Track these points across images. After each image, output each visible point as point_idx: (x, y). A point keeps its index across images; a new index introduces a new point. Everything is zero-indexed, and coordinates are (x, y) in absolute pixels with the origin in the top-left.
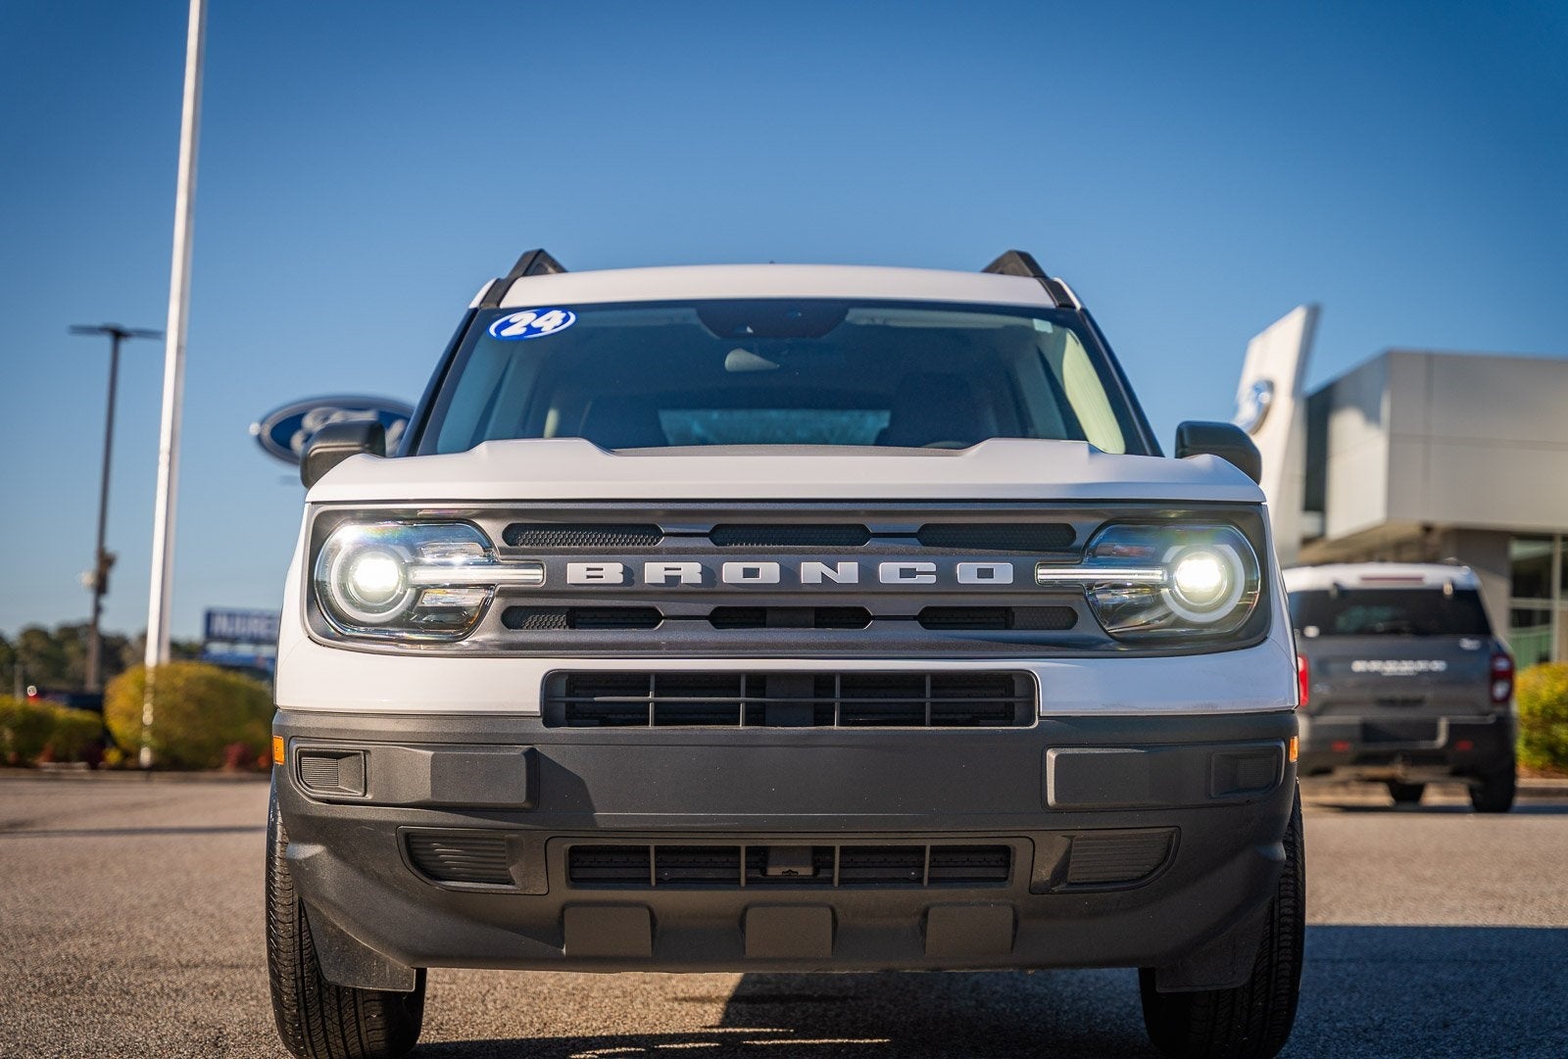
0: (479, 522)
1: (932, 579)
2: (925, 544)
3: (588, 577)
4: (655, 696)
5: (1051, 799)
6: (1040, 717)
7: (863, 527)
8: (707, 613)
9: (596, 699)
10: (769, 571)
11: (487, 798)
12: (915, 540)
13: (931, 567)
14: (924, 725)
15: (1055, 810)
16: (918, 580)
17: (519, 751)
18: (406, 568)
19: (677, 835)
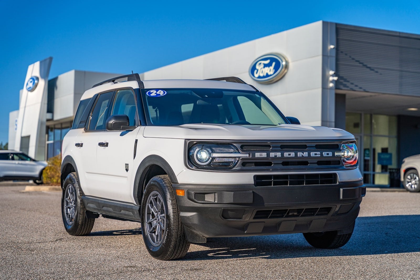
0: (234, 144)
1: (319, 155)
2: (317, 148)
3: (260, 156)
4: (273, 179)
5: (341, 197)
6: (339, 182)
7: (306, 145)
8: (281, 163)
9: (263, 181)
10: (293, 154)
11: (245, 202)
12: (315, 148)
13: (319, 153)
14: (319, 184)
15: (342, 200)
16: (317, 156)
17: (251, 191)
18: (210, 154)
19: (268, 208)
